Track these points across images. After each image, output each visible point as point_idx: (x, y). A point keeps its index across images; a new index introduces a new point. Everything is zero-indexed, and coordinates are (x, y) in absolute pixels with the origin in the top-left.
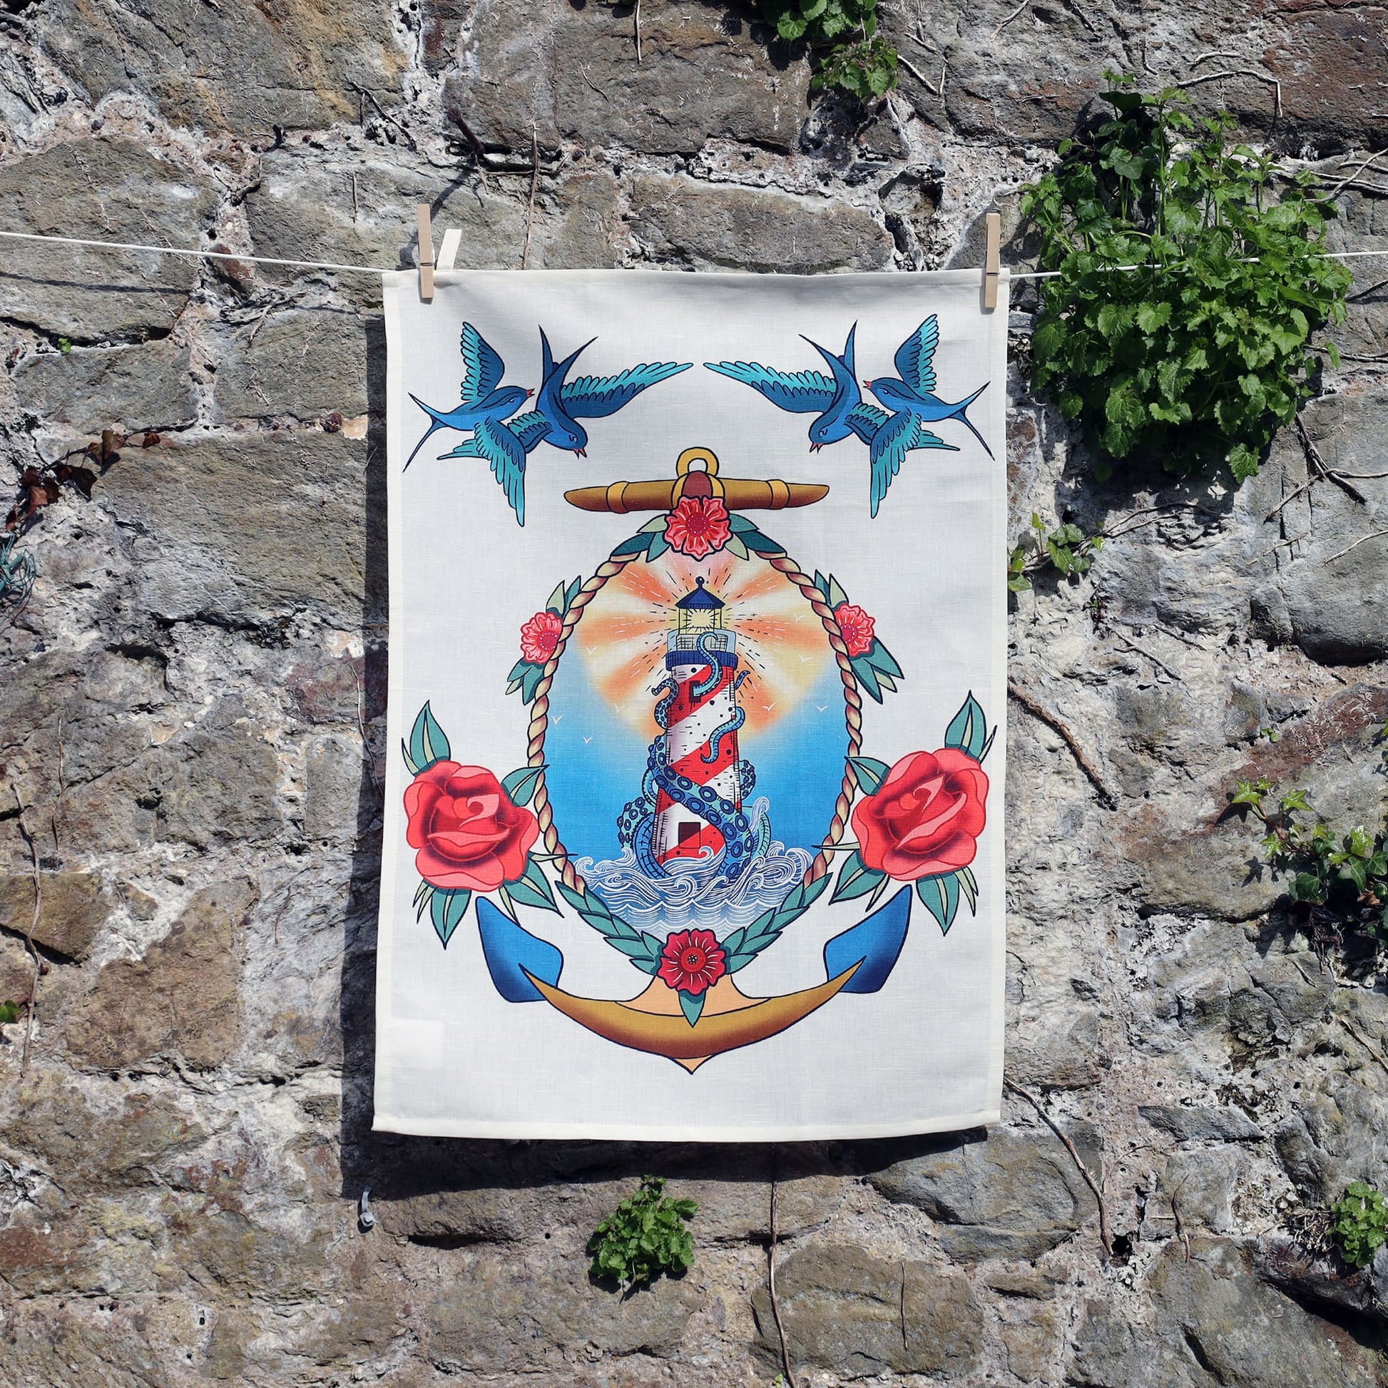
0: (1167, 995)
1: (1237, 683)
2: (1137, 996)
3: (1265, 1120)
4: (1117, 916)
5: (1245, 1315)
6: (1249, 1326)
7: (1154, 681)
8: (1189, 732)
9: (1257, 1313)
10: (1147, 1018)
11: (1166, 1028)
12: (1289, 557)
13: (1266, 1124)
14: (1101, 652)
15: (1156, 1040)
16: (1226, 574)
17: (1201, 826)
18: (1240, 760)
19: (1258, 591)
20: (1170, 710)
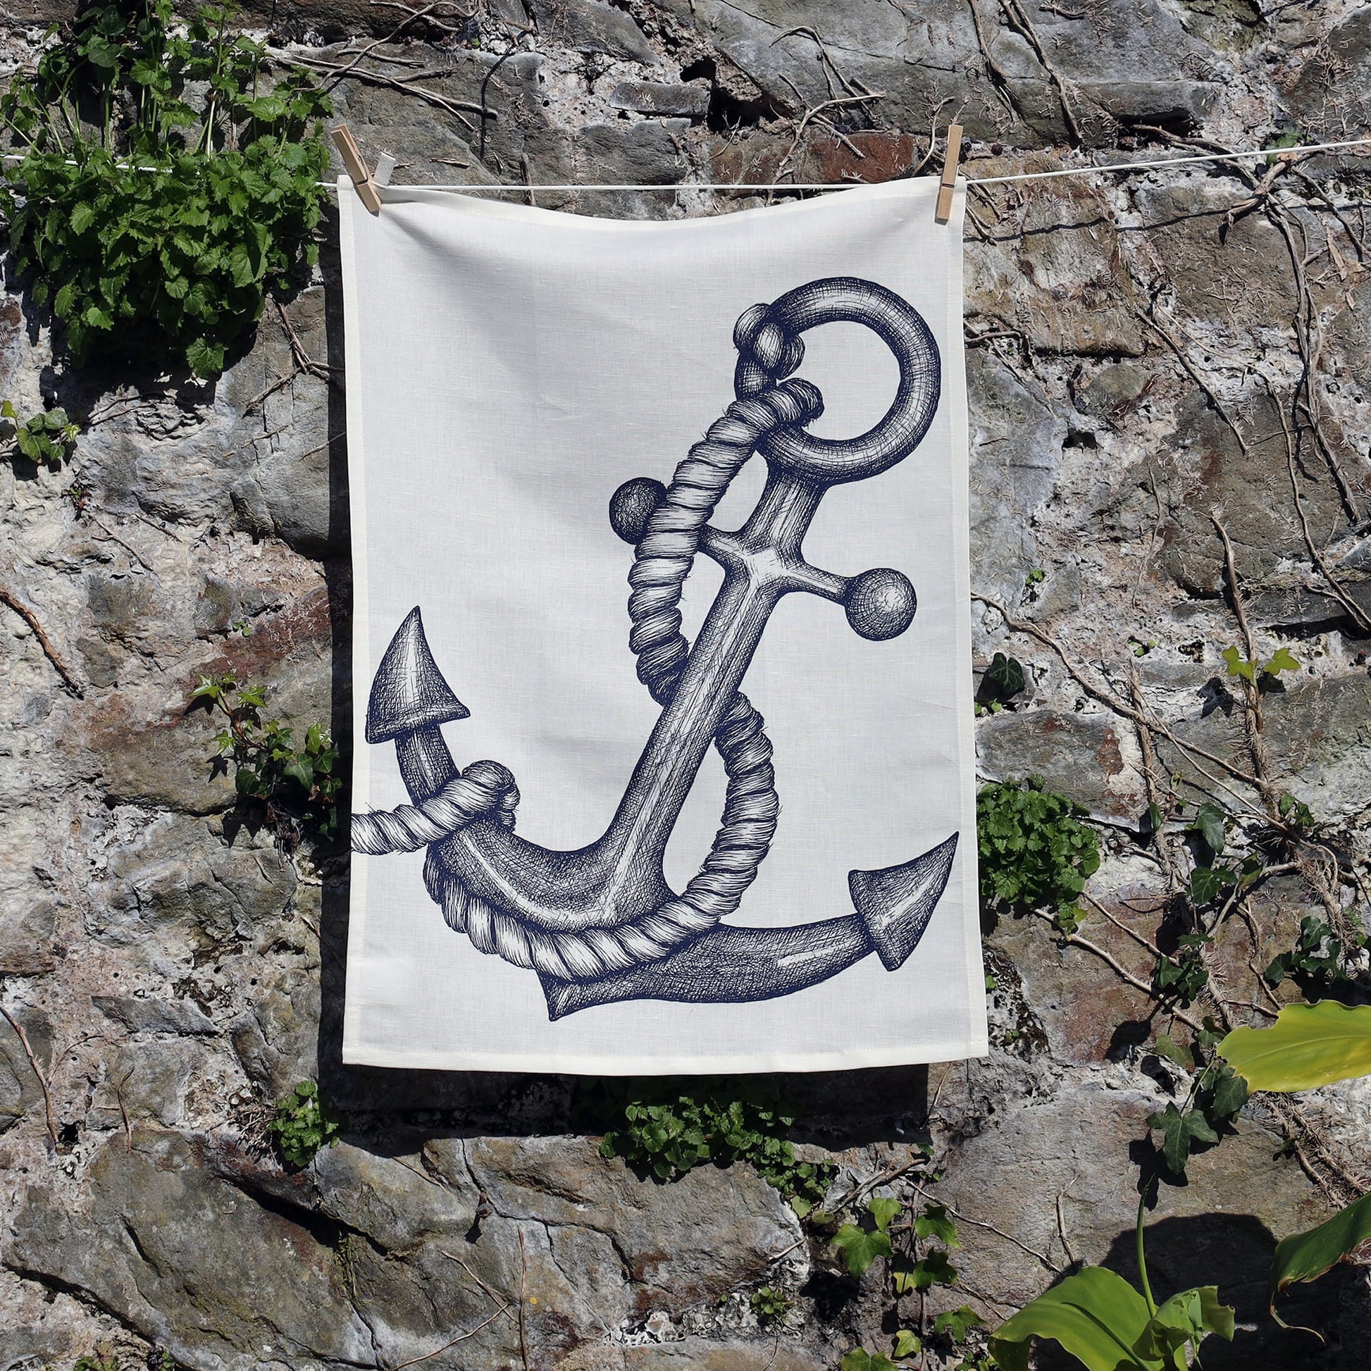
0: (123, 886)
1: (211, 576)
2: (95, 886)
3: (218, 1015)
4: (84, 806)
5: (187, 1209)
6: (189, 1219)
7: (128, 571)
8: (159, 623)
9: (201, 1207)
10: (103, 908)
11: (125, 919)
12: (269, 450)
13: (219, 1019)
14: (78, 540)
15: (115, 931)
16: (203, 465)
17: (167, 718)
18: (211, 652)
19: (235, 484)
20: (141, 602)
